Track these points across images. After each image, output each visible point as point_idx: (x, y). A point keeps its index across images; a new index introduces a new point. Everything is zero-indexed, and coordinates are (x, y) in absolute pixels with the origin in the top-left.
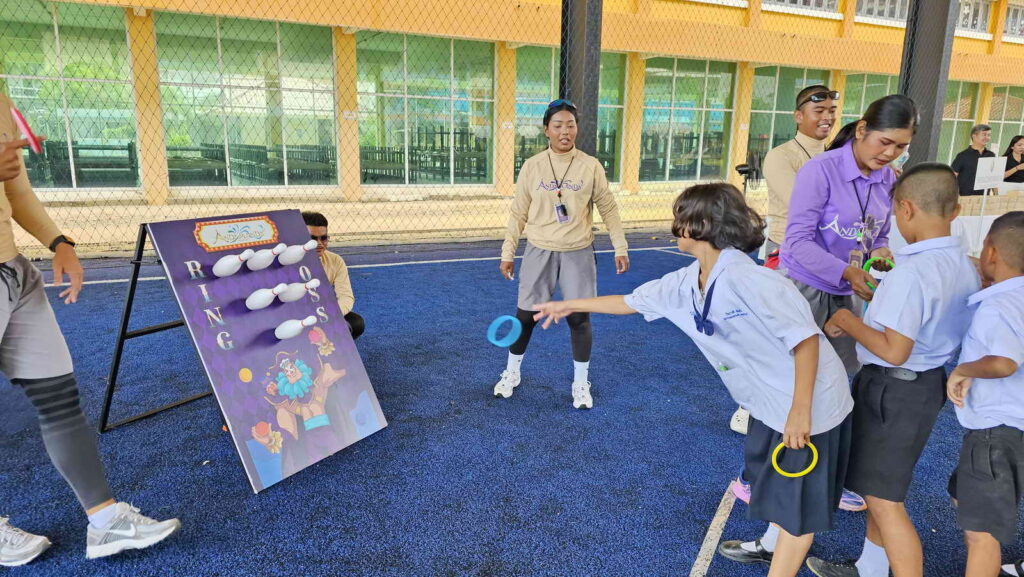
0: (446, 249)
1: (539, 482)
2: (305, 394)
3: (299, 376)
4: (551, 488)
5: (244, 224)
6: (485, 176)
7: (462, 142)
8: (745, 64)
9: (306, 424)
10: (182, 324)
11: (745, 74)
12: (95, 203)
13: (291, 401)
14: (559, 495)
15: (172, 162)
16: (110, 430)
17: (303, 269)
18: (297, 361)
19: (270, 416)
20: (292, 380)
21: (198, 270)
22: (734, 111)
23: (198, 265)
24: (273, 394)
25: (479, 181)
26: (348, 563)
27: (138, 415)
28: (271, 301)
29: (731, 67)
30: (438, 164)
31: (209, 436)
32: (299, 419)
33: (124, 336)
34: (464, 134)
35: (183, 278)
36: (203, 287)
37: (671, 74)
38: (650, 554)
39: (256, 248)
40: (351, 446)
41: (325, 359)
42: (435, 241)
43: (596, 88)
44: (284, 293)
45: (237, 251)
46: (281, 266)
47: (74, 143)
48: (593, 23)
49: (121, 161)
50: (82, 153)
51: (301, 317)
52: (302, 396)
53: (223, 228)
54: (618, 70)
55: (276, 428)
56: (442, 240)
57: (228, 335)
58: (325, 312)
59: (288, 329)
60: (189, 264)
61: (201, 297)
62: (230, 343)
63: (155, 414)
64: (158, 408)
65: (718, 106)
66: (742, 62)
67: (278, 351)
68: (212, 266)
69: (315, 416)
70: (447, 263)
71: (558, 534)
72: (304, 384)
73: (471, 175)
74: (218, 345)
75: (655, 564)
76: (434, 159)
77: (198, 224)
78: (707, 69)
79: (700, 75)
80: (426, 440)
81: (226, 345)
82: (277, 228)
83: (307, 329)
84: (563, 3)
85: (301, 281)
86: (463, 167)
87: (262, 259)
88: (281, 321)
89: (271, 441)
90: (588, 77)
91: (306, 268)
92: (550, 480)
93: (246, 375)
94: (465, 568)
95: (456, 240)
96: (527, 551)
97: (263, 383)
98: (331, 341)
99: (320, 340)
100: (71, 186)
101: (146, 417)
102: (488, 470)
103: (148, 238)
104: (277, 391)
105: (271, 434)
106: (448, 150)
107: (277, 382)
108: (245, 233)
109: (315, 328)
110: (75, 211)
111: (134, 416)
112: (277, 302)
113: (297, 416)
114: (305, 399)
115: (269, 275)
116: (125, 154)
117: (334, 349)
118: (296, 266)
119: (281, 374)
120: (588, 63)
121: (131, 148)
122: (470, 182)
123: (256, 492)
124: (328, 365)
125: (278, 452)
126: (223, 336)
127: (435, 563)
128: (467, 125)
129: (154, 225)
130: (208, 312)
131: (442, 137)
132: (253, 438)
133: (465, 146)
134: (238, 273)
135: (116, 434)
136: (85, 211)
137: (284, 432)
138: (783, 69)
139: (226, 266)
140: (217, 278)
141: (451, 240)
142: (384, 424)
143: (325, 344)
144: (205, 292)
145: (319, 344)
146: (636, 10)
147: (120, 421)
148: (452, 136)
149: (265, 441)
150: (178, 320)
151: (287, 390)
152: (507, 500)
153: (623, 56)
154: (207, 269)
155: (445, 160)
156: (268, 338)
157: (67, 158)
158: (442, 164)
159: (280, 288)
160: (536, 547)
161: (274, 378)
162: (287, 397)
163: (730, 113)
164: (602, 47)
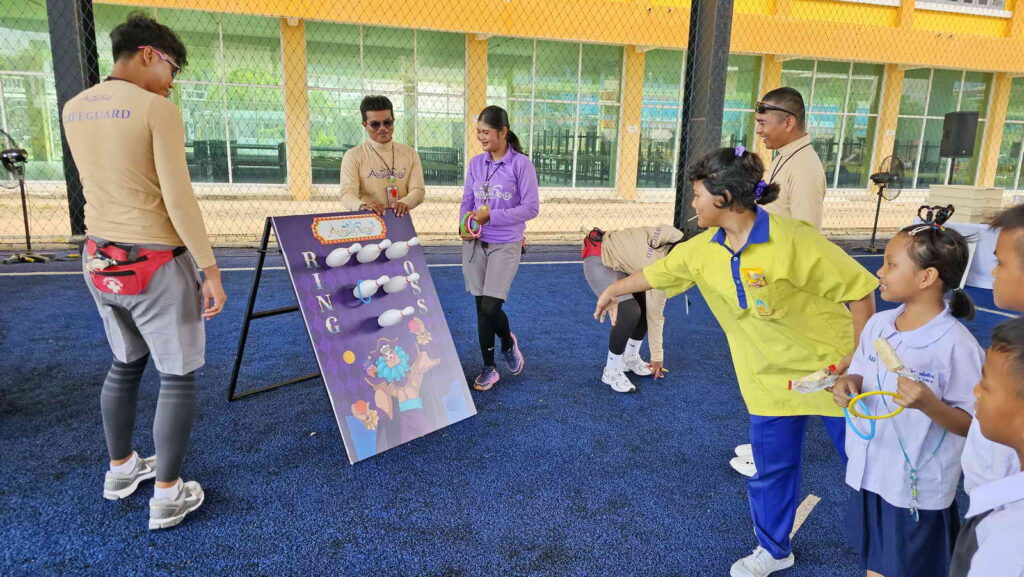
0: (558, 251)
1: (612, 478)
2: (402, 378)
3: (398, 360)
4: (623, 485)
5: (358, 220)
6: (607, 179)
7: (587, 145)
8: (893, 67)
9: (401, 405)
10: (297, 309)
11: (893, 78)
12: (245, 198)
13: (388, 384)
14: (630, 491)
15: (315, 161)
16: (236, 399)
17: (408, 264)
18: (396, 348)
19: (368, 395)
20: (391, 364)
21: (313, 260)
22: (879, 115)
23: (313, 256)
24: (373, 375)
25: (601, 185)
26: (423, 533)
27: (261, 389)
28: (375, 291)
29: (878, 69)
30: (562, 168)
31: (319, 410)
32: (395, 401)
33: (250, 316)
34: (591, 137)
35: (299, 268)
36: (316, 276)
37: (810, 75)
38: (711, 555)
39: (364, 243)
40: (441, 430)
41: (422, 348)
42: (549, 243)
43: (722, 93)
44: (387, 284)
45: (347, 244)
46: (388, 260)
47: (232, 142)
48: (722, 25)
49: (271, 160)
50: (240, 151)
51: (401, 308)
52: (398, 379)
53: (337, 223)
54: (752, 73)
55: (373, 406)
56: (556, 242)
57: (335, 320)
58: (425, 304)
59: (389, 318)
60: (305, 254)
61: (315, 284)
62: (337, 327)
63: (276, 388)
64: (279, 383)
65: (861, 110)
66: (891, 65)
67: (380, 337)
68: (325, 258)
69: (410, 400)
70: (558, 265)
71: (623, 528)
72: (402, 370)
73: (594, 178)
74: (326, 328)
75: (713, 565)
76: (559, 162)
77: (315, 219)
78: (851, 72)
79: (844, 76)
80: (511, 429)
81: (334, 329)
82: (387, 226)
83: (406, 319)
84: (693, 3)
85: (405, 274)
86: (587, 171)
87: (370, 252)
88: (385, 309)
89: (368, 418)
90: (714, 81)
91: (411, 264)
92: (623, 477)
93: (349, 357)
94: (529, 549)
95: (568, 243)
96: (589, 540)
97: (365, 365)
98: (429, 331)
99: (419, 330)
100: (228, 181)
101: (268, 391)
102: (565, 462)
103: (272, 232)
104: (376, 374)
105: (369, 411)
106: (572, 153)
107: (377, 366)
108: (356, 229)
109: (415, 319)
110: (227, 205)
111: (258, 389)
112: (381, 292)
113: (393, 398)
114: (401, 383)
115: (376, 267)
116: (275, 153)
117: (431, 339)
118: (401, 260)
119: (381, 358)
120: (715, 67)
121: (281, 148)
122: (593, 185)
123: (352, 463)
124: (424, 353)
125: (374, 428)
126: (331, 321)
127: (502, 541)
128: (595, 128)
129: (279, 220)
130: (320, 298)
131: (567, 141)
132: (352, 414)
133: (590, 149)
134: (348, 264)
135: (240, 403)
136: (236, 204)
137: (381, 412)
138: (937, 71)
139: (337, 257)
140: (329, 268)
141: (565, 243)
142: (474, 412)
143: (422, 334)
144: (318, 281)
145: (418, 333)
146: (774, 11)
147: (245, 393)
148: (577, 140)
149: (363, 418)
150: (293, 305)
151: (385, 373)
152: (578, 492)
153: (758, 59)
154: (321, 260)
155: (569, 163)
156: (372, 325)
157: (226, 156)
158: (566, 167)
159: (383, 280)
160: (599, 537)
161: (374, 361)
162: (384, 379)
163: (875, 118)
164: (731, 50)
